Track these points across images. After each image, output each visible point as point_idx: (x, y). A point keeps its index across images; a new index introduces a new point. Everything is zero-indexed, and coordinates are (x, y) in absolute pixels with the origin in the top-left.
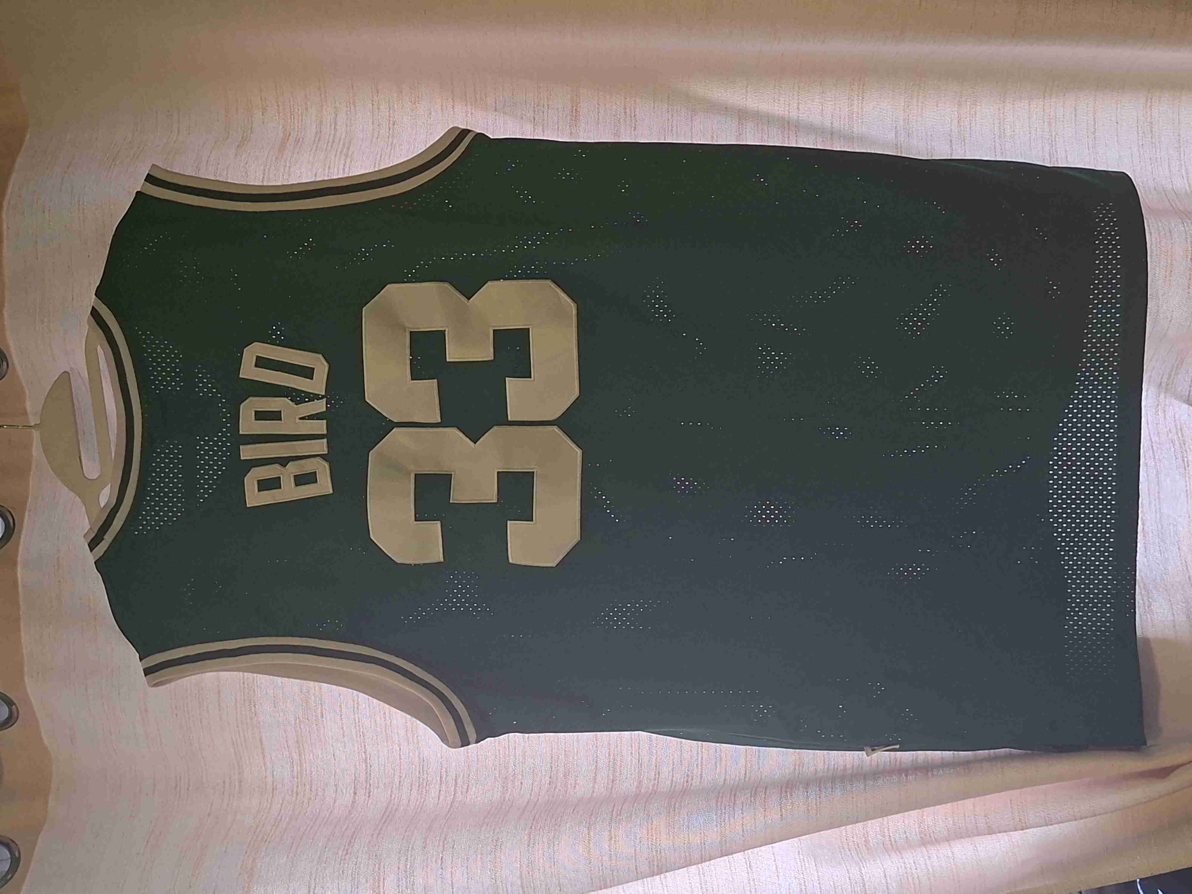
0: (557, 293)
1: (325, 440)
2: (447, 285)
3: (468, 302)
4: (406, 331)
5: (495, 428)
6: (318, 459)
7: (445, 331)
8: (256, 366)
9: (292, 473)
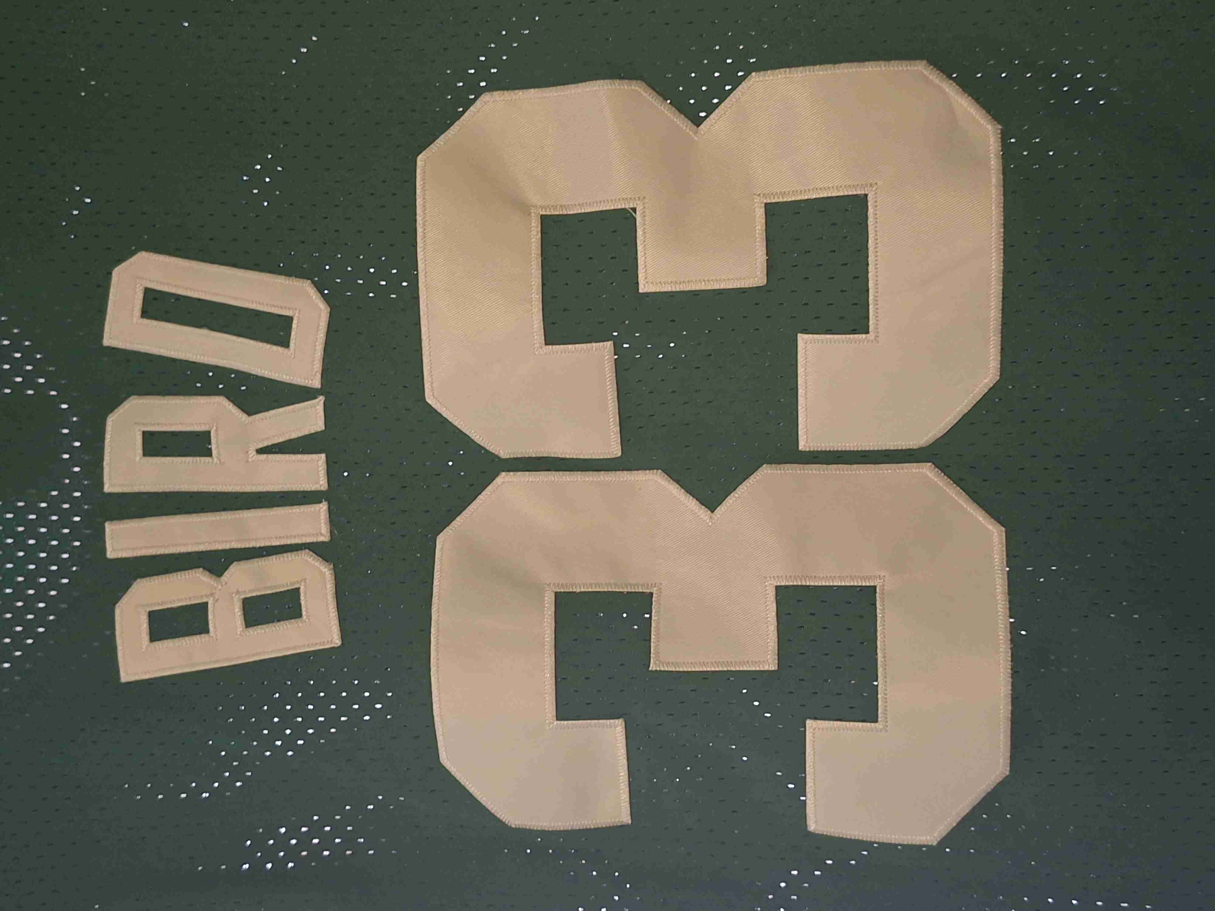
0: (945, 93)
1: (323, 507)
2: (637, 88)
3: (696, 133)
4: (530, 214)
5: (766, 471)
6: (308, 558)
7: (634, 210)
8: (145, 314)
9: (238, 592)
